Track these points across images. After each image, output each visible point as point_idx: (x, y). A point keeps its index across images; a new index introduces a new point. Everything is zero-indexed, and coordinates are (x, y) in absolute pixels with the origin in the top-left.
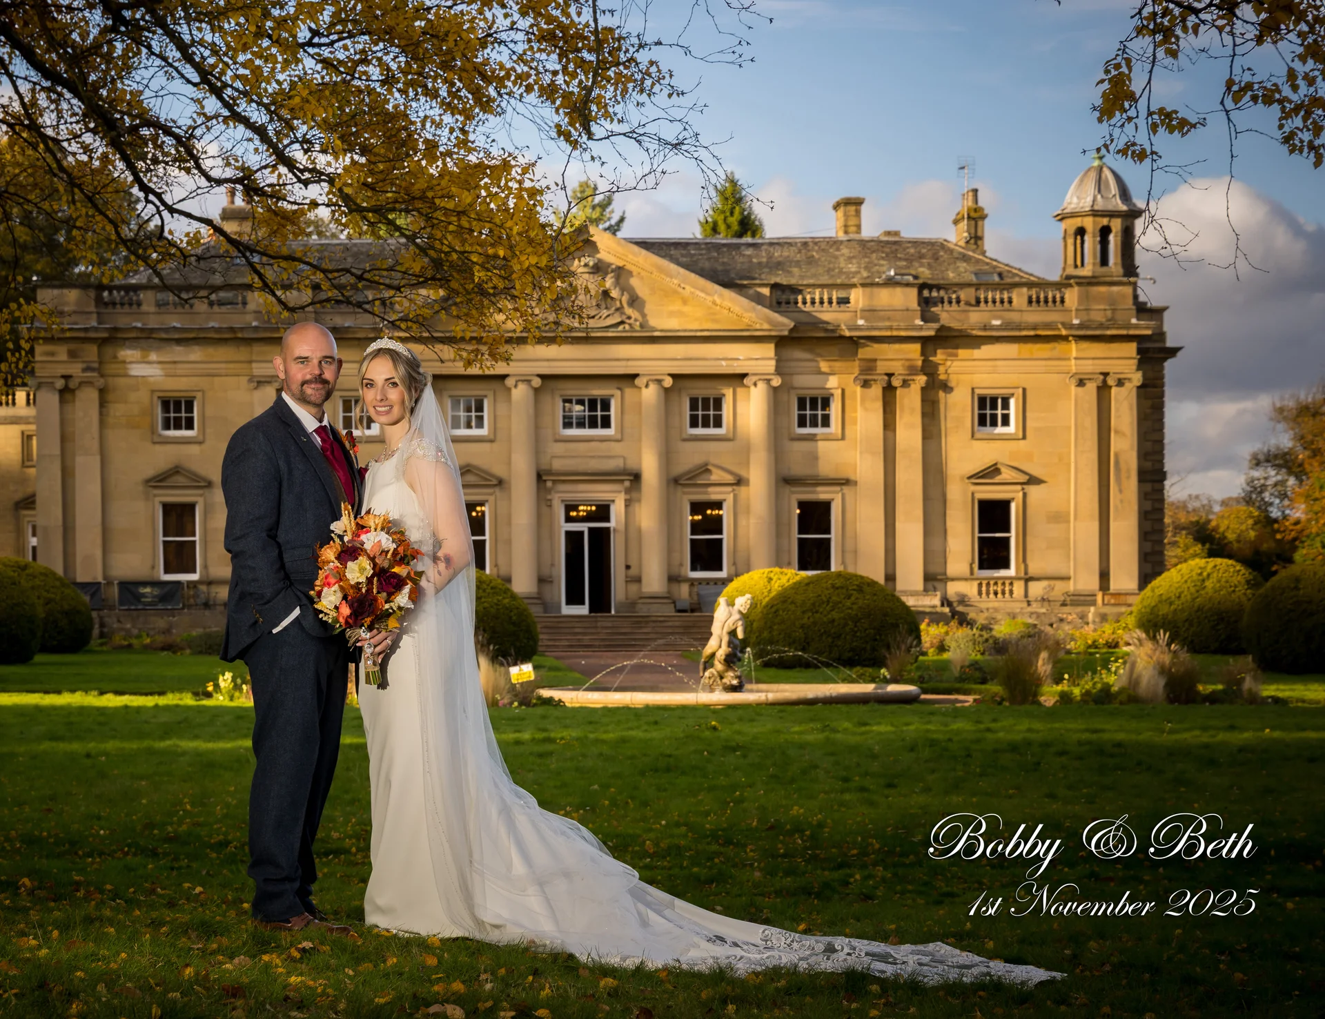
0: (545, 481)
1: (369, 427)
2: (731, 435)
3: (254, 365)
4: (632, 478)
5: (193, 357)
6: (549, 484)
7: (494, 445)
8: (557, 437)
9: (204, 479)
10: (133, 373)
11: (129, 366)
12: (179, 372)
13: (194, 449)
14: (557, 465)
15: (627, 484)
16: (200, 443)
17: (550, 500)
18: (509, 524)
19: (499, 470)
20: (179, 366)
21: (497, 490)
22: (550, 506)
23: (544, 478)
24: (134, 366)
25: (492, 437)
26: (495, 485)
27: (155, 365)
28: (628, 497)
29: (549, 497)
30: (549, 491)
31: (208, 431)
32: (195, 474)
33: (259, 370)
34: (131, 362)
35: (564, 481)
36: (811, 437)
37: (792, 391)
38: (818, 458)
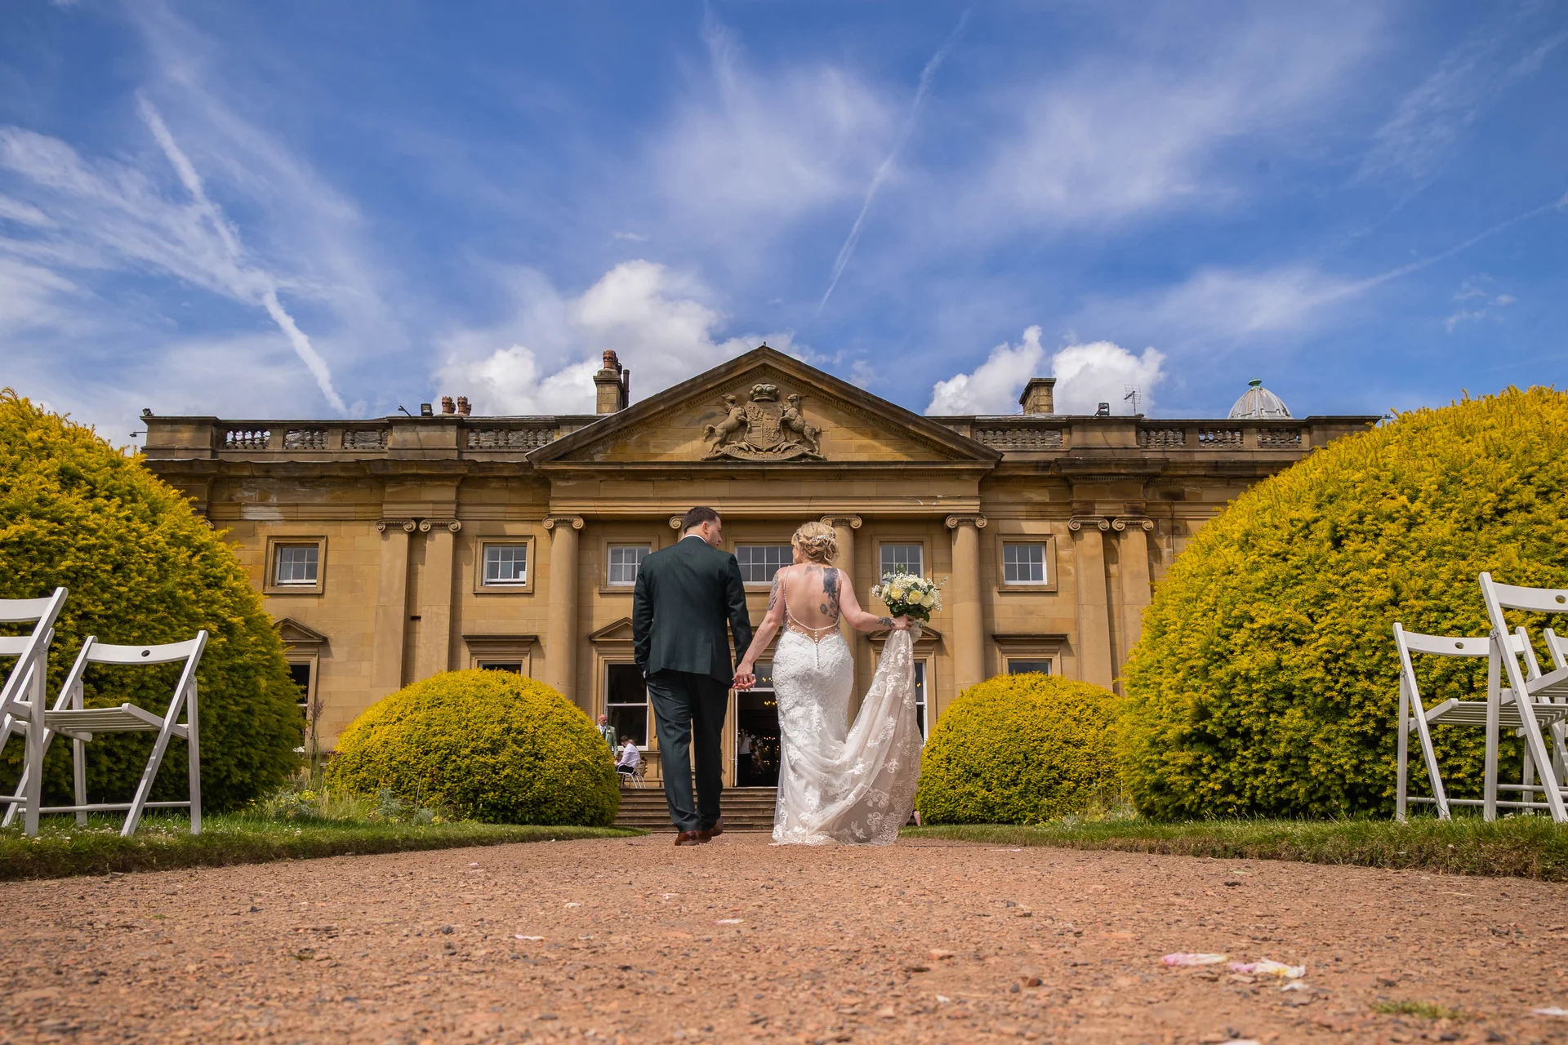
1: (516, 576)
3: (384, 507)
5: (318, 500)
9: (318, 635)
10: (248, 517)
11: (244, 509)
12: (301, 516)
13: (313, 602)
16: (319, 595)
20: (301, 509)
24: (251, 509)
27: (275, 509)
31: (328, 581)
32: (307, 630)
33: (391, 511)
34: (247, 505)
36: (1022, 590)
37: (999, 538)
38: (1031, 613)
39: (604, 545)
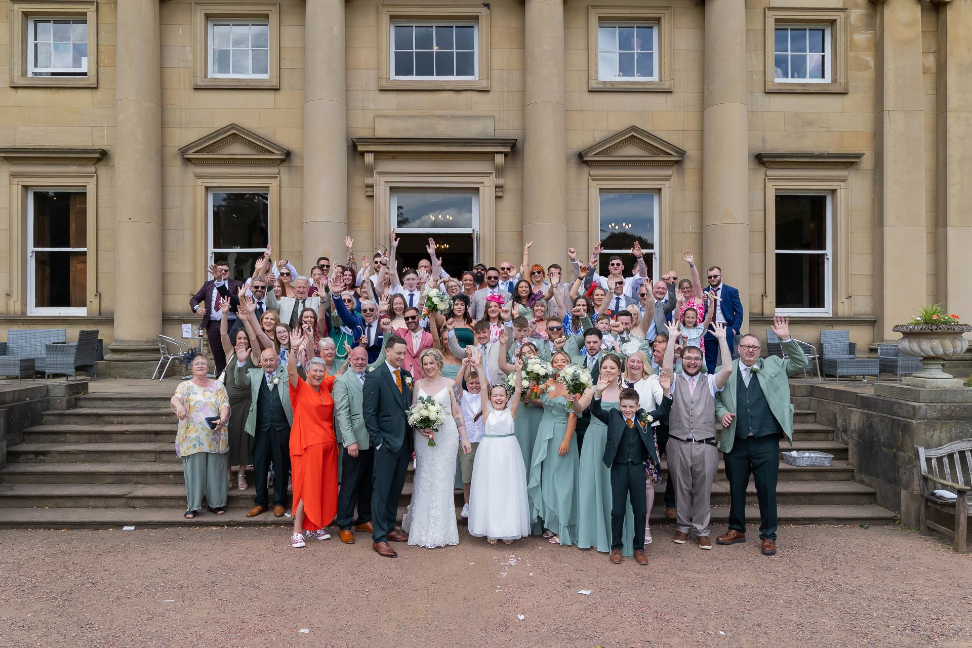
0: (362, 154)
2: (666, 85)
4: (508, 149)
6: (369, 158)
7: (279, 96)
8: (385, 84)
14: (384, 130)
15: (499, 159)
17: (372, 186)
18: (301, 225)
19: (285, 138)
21: (283, 170)
22: (372, 196)
23: (361, 148)
25: (275, 83)
26: (282, 161)
28: (500, 181)
29: (369, 181)
30: (369, 171)
35: (394, 156)
36: (800, 89)
37: (769, 14)
38: (810, 124)
39: (200, 19)
